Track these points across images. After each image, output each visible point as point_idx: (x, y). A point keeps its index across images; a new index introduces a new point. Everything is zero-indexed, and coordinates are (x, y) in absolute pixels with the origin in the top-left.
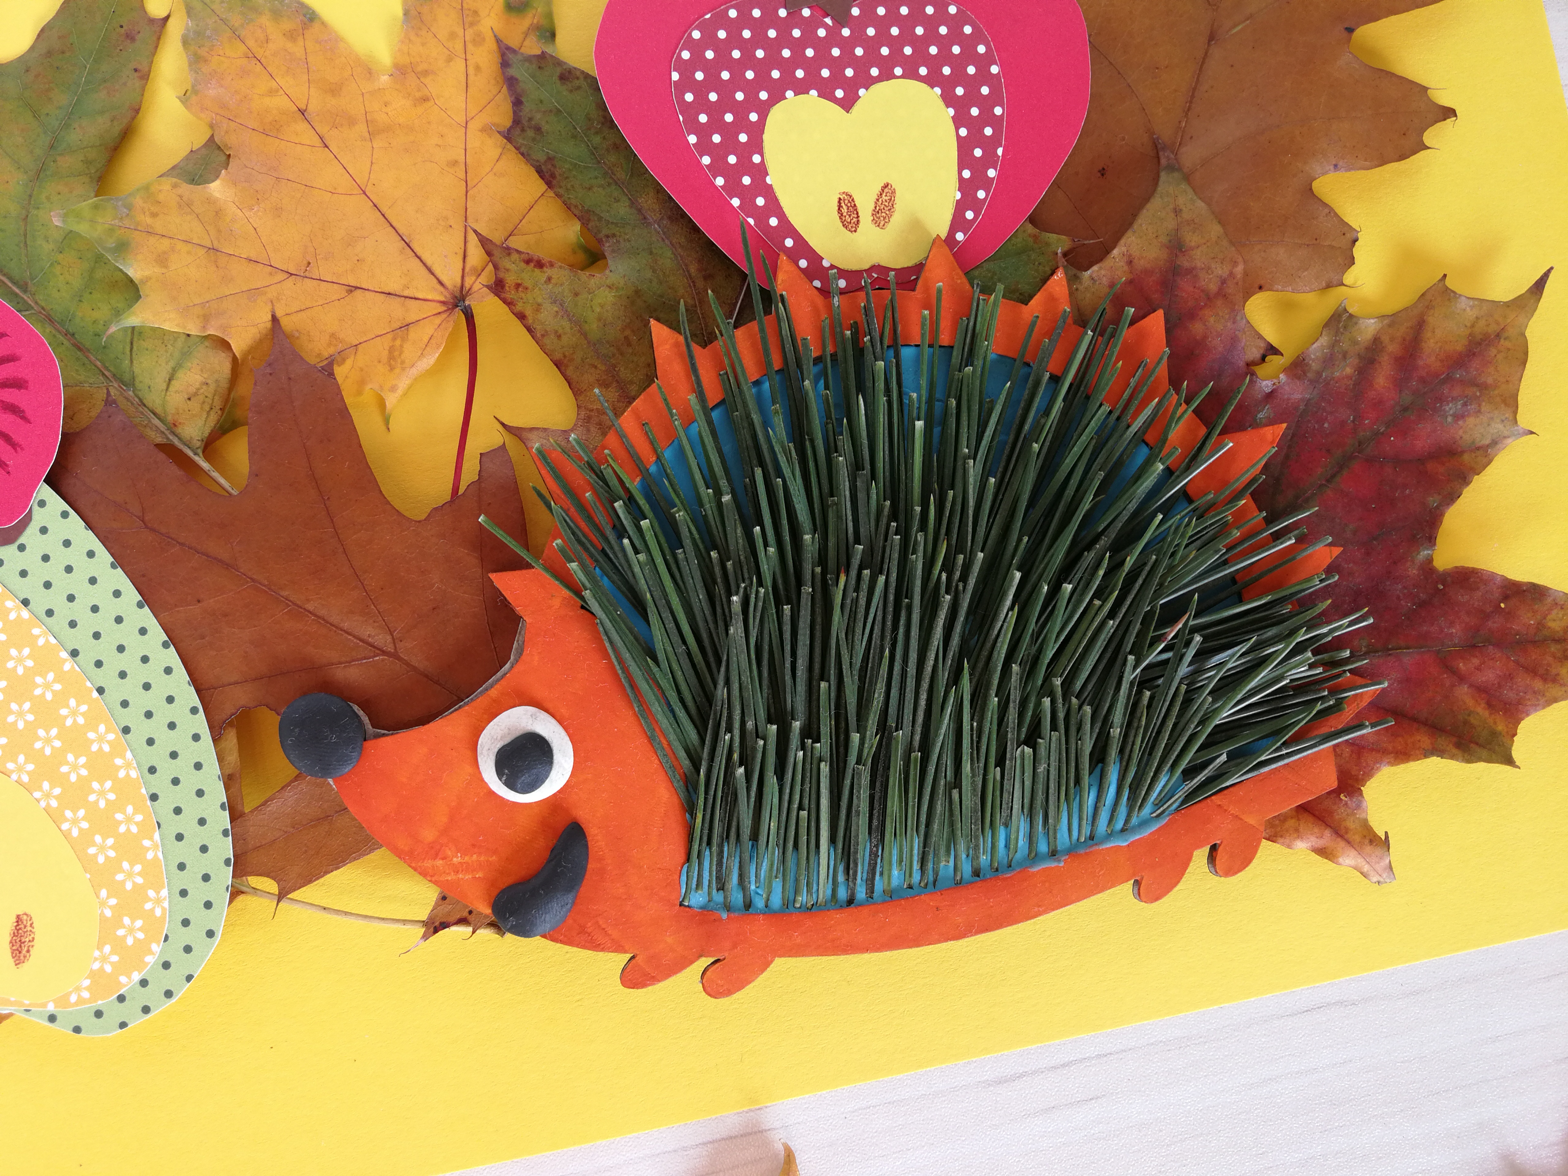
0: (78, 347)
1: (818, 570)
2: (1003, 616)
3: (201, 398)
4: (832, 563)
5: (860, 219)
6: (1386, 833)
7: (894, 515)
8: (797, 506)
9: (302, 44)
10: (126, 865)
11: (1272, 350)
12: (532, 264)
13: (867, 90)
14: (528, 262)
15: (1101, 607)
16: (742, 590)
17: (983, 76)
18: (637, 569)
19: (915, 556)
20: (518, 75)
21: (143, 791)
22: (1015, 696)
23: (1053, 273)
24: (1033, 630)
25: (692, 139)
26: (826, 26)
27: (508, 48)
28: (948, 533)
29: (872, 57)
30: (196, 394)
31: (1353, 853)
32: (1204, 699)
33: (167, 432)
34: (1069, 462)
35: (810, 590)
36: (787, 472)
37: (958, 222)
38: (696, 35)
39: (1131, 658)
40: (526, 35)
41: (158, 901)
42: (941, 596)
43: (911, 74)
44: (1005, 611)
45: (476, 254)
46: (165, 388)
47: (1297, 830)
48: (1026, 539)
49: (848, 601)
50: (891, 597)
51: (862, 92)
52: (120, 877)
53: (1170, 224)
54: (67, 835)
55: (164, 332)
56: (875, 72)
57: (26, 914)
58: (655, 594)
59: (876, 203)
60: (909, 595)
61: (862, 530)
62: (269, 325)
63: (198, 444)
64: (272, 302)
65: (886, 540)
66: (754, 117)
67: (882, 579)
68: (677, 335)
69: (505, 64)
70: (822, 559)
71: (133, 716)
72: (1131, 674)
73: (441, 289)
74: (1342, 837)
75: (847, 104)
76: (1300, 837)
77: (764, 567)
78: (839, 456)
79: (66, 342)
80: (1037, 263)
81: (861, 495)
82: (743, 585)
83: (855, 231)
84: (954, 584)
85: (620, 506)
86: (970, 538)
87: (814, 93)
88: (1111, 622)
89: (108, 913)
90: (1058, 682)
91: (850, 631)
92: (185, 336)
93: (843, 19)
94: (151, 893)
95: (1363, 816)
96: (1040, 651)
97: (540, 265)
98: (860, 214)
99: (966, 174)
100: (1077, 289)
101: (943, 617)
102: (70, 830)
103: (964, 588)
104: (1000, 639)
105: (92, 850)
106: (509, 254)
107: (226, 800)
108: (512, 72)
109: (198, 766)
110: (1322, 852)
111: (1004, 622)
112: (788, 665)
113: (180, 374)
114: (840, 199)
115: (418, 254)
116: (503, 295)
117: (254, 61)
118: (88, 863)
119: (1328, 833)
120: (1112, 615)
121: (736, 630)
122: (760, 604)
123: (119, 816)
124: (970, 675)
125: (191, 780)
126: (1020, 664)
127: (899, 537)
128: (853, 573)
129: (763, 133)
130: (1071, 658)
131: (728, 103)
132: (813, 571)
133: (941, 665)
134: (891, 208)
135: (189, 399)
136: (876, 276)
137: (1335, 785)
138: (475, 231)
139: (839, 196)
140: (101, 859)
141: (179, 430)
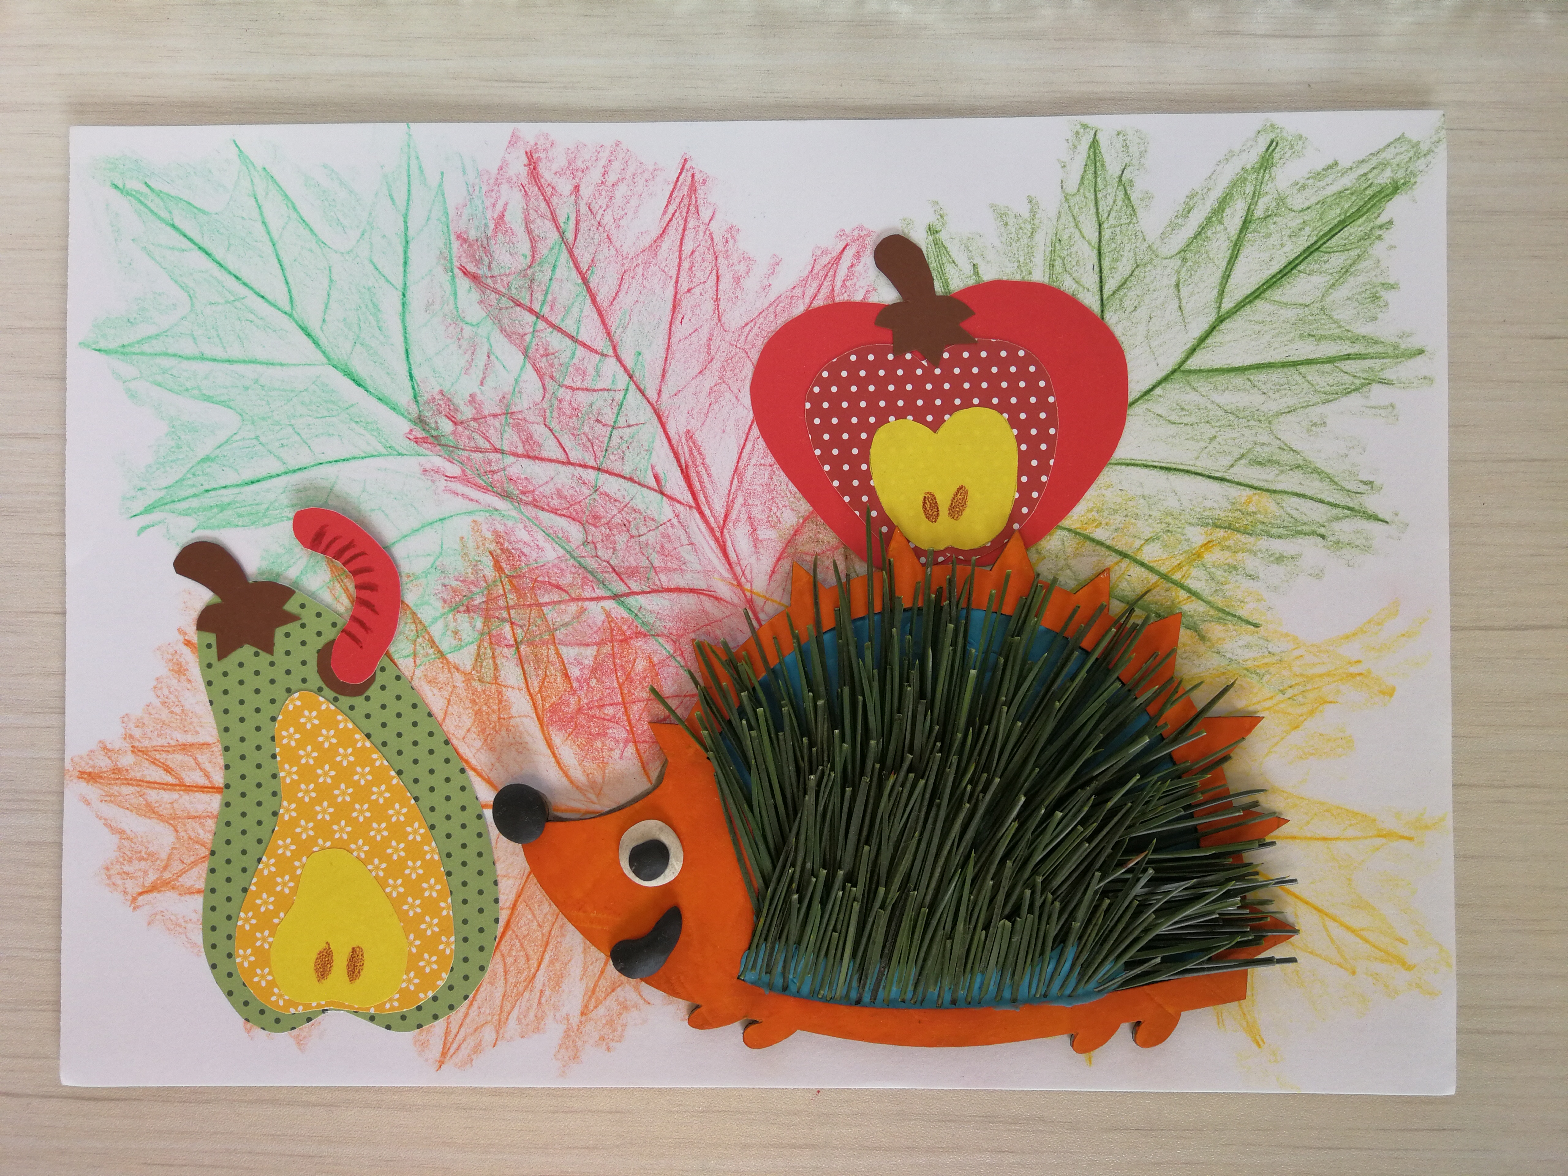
1: (876, 766)
2: (1007, 825)
5: (940, 512)
7: (941, 738)
10: (427, 919)
13: (951, 416)
15: (1082, 832)
17: (1042, 404)
18: (749, 742)
19: (949, 770)
21: (442, 869)
22: (1005, 883)
24: (1029, 839)
25: (818, 452)
26: (922, 367)
28: (980, 753)
29: (956, 390)
32: (1149, 915)
34: (1082, 719)
35: (868, 780)
36: (867, 692)
37: (1015, 515)
39: (1097, 875)
41: (448, 944)
42: (964, 804)
43: (985, 403)
44: (1010, 821)
48: (1037, 770)
49: (895, 793)
50: (928, 796)
51: (947, 417)
52: (423, 926)
54: (389, 896)
56: (957, 402)
57: (359, 947)
58: (758, 760)
59: (952, 500)
60: (940, 798)
61: (916, 742)
65: (930, 755)
66: (864, 436)
67: (922, 782)
68: (809, 576)
71: (438, 818)
72: (1096, 886)
75: (935, 427)
77: (837, 759)
78: (908, 686)
81: (919, 718)
82: (821, 767)
83: (935, 521)
84: (976, 794)
85: (745, 696)
86: (995, 762)
87: (910, 418)
88: (1087, 845)
89: (414, 950)
90: (1039, 879)
91: (892, 814)
93: (936, 361)
94: (444, 939)
96: (1031, 854)
98: (939, 509)
99: (1024, 479)
101: (962, 818)
102: (391, 892)
103: (984, 798)
104: (1002, 841)
105: (406, 907)
111: (1007, 829)
118: (402, 915)
120: (1089, 839)
121: (810, 798)
122: (830, 783)
123: (425, 885)
124: (976, 862)
126: (1014, 861)
127: (940, 755)
129: (870, 447)
130: (1053, 864)
131: (844, 425)
132: (873, 766)
133: (954, 851)
134: (964, 505)
136: (949, 555)
139: (925, 495)
140: (411, 913)
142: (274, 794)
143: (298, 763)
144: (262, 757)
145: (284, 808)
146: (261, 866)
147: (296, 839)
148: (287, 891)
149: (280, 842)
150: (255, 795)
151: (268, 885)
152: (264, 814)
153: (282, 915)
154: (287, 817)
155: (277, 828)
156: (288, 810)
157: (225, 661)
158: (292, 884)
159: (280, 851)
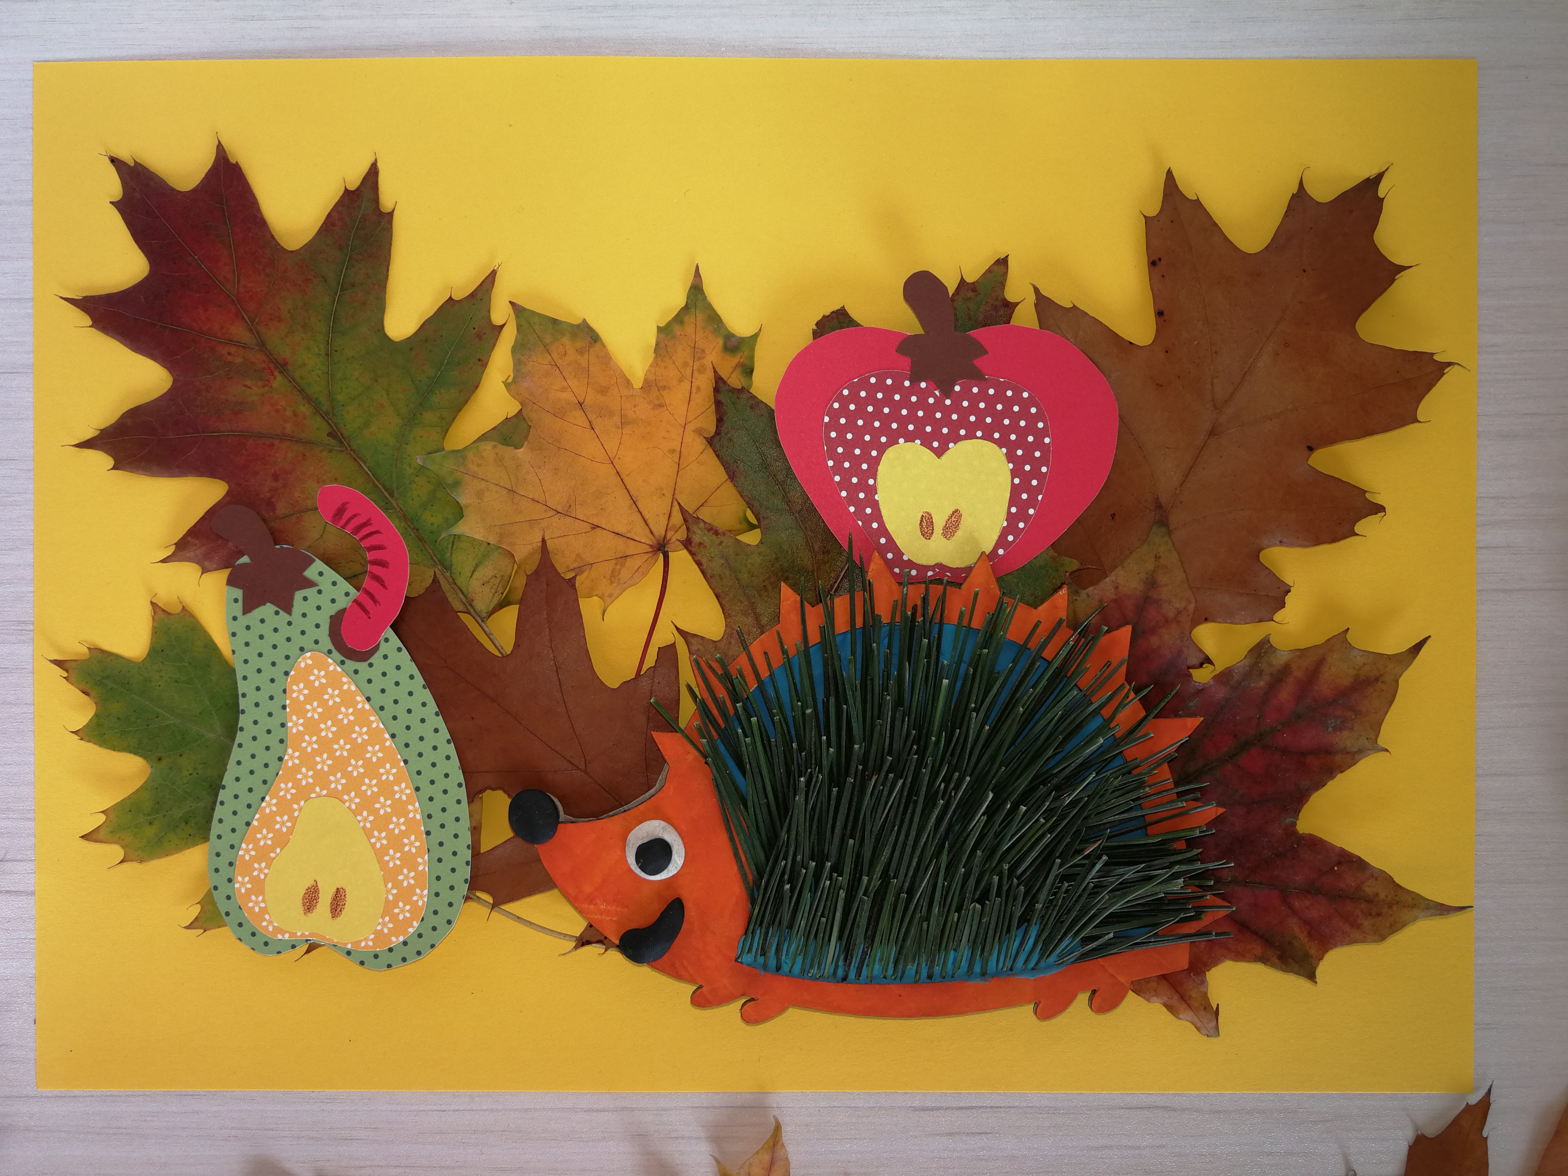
0: (420, 539)
1: (860, 767)
2: (977, 819)
3: (491, 584)
4: (871, 764)
5: (934, 531)
6: (1218, 1005)
7: (917, 741)
8: (853, 724)
9: (587, 357)
10: (405, 871)
11: (1208, 660)
12: (711, 532)
13: (955, 444)
14: (709, 530)
15: (1044, 824)
16: (808, 774)
17: (1038, 444)
18: (744, 749)
19: (925, 770)
20: (723, 400)
21: (422, 828)
22: (976, 871)
23: (1060, 587)
24: (996, 831)
25: (831, 463)
26: (935, 396)
27: (721, 378)
28: (952, 755)
29: (963, 422)
30: (488, 582)
31: (1191, 1013)
32: (1105, 895)
33: (467, 604)
34: (1043, 722)
35: (852, 781)
36: (851, 701)
37: (1001, 541)
38: (846, 392)
39: (1058, 861)
40: (735, 369)
41: (421, 897)
42: (938, 799)
43: (987, 437)
44: (979, 815)
45: (677, 518)
46: (470, 575)
47: (1155, 990)
48: (1003, 768)
49: (876, 792)
50: (906, 793)
51: (951, 445)
52: (401, 877)
53: (1150, 566)
54: (373, 846)
55: (474, 540)
56: (963, 432)
57: (342, 888)
58: (752, 765)
59: (947, 522)
60: (917, 795)
61: (895, 746)
62: (540, 544)
63: (485, 615)
64: (543, 529)
65: (909, 755)
66: (874, 453)
67: (900, 782)
68: (797, 596)
69: (716, 390)
70: (865, 761)
71: (423, 782)
72: (1055, 871)
73: (652, 537)
74: (1185, 1001)
75: (939, 453)
76: (1157, 995)
77: (825, 762)
78: (888, 695)
79: (413, 534)
80: (1051, 577)
81: (898, 723)
82: (809, 770)
83: (929, 539)
84: (949, 791)
85: (740, 706)
86: (966, 762)
87: (918, 442)
88: (1049, 836)
89: (391, 898)
90: (1006, 867)
91: (874, 810)
92: (487, 544)
93: (947, 392)
94: (418, 891)
95: (1205, 989)
96: (999, 845)
97: (717, 533)
98: (934, 528)
99: (1014, 510)
100: (1076, 600)
101: (936, 813)
102: (376, 843)
103: (955, 794)
104: (973, 833)
105: (387, 858)
106: (698, 523)
107: (470, 843)
108: (721, 397)
109: (457, 819)
110: (1169, 1008)
111: (977, 822)
112: (829, 826)
113: (480, 569)
114: (923, 515)
115: (641, 510)
116: (690, 548)
117: (555, 368)
118: (383, 865)
119: (1176, 997)
120: (1051, 830)
121: (800, 799)
122: (819, 785)
123: (406, 841)
124: (949, 853)
125: (452, 828)
126: (983, 851)
127: (916, 756)
128: (883, 774)
129: (878, 464)
130: (1019, 852)
131: (858, 441)
132: (857, 767)
133: (930, 842)
134: (957, 527)
135: (483, 584)
136: (938, 570)
137: (1186, 967)
138: (679, 504)
139: (922, 514)
140: (391, 865)
141: (475, 604)
142: (282, 741)
143: (305, 717)
144: (274, 706)
145: (289, 755)
146: (264, 804)
147: (297, 784)
148: (284, 830)
149: (283, 785)
150: (265, 740)
151: (269, 822)
152: (270, 757)
153: (278, 850)
154: (290, 764)
155: (281, 772)
156: (292, 757)
157: (249, 615)
158: (289, 824)
159: (282, 793)
